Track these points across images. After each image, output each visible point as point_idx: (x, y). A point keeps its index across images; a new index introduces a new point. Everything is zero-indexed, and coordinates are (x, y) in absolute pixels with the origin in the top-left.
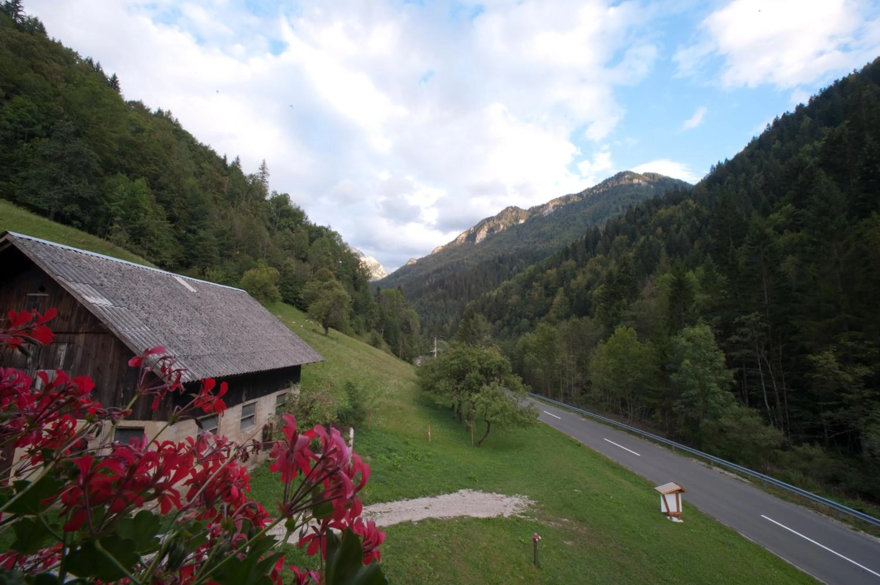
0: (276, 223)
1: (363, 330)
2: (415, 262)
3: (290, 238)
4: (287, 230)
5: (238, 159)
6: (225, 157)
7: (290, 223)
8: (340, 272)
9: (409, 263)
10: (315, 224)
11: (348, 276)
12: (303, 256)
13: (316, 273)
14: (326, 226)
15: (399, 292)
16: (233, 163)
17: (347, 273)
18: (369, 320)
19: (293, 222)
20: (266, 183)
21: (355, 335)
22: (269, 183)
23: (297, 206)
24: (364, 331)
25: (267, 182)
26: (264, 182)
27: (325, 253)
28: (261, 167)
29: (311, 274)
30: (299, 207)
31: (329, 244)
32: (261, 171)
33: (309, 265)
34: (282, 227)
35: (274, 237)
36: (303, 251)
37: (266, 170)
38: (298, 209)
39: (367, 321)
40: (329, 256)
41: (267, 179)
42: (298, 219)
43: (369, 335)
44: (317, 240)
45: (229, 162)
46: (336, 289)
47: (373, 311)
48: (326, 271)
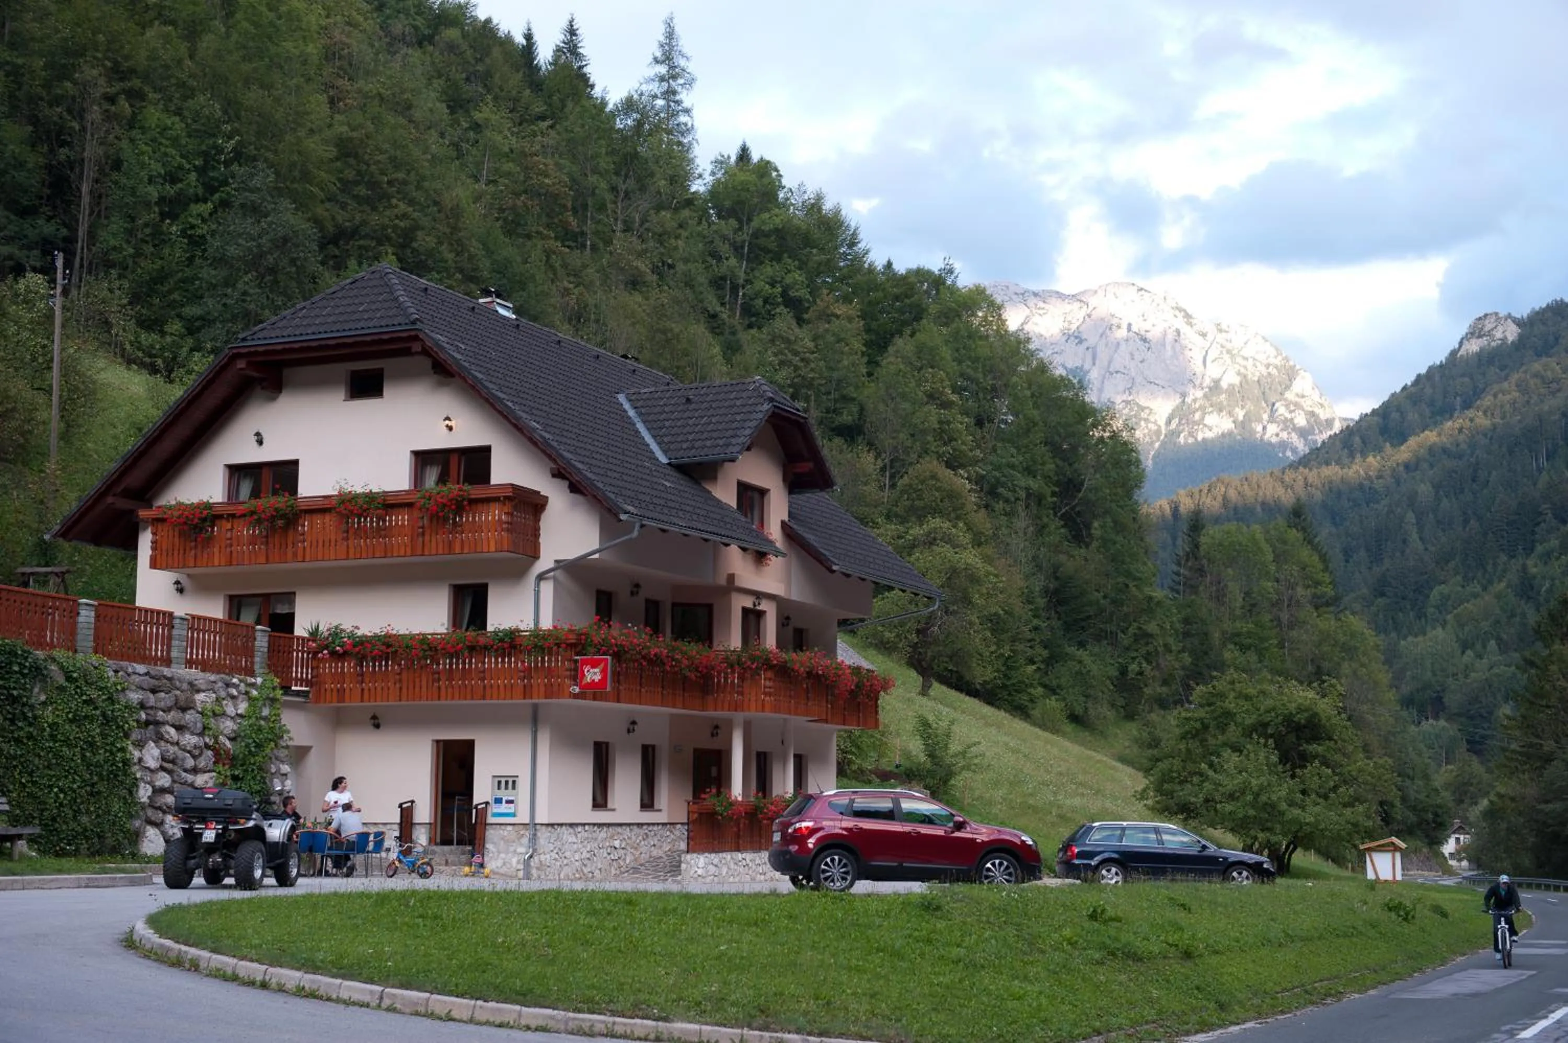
0: (735, 289)
1: (1103, 711)
2: (1512, 333)
3: (796, 353)
4: (784, 322)
5: (572, 31)
6: (529, 37)
7: (788, 280)
8: (998, 468)
9: (1474, 346)
10: (889, 265)
11: (1035, 484)
12: (846, 418)
13: (902, 482)
14: (935, 265)
15: (1294, 535)
16: (558, 50)
17: (1029, 471)
18: (1134, 667)
19: (798, 276)
20: (683, 118)
21: (1069, 728)
22: (695, 113)
23: (810, 194)
24: (1110, 714)
25: (687, 111)
26: (675, 114)
27: (932, 396)
28: (658, 54)
29: (882, 488)
30: (819, 198)
31: (946, 353)
32: (663, 69)
33: (871, 457)
34: (759, 302)
35: (737, 358)
36: (845, 399)
37: (682, 62)
38: (814, 207)
39: (1123, 671)
40: (946, 405)
41: (686, 98)
42: (817, 257)
43: (1133, 729)
44: (899, 342)
45: (544, 54)
46: (946, 550)
47: (1152, 627)
48: (934, 477)
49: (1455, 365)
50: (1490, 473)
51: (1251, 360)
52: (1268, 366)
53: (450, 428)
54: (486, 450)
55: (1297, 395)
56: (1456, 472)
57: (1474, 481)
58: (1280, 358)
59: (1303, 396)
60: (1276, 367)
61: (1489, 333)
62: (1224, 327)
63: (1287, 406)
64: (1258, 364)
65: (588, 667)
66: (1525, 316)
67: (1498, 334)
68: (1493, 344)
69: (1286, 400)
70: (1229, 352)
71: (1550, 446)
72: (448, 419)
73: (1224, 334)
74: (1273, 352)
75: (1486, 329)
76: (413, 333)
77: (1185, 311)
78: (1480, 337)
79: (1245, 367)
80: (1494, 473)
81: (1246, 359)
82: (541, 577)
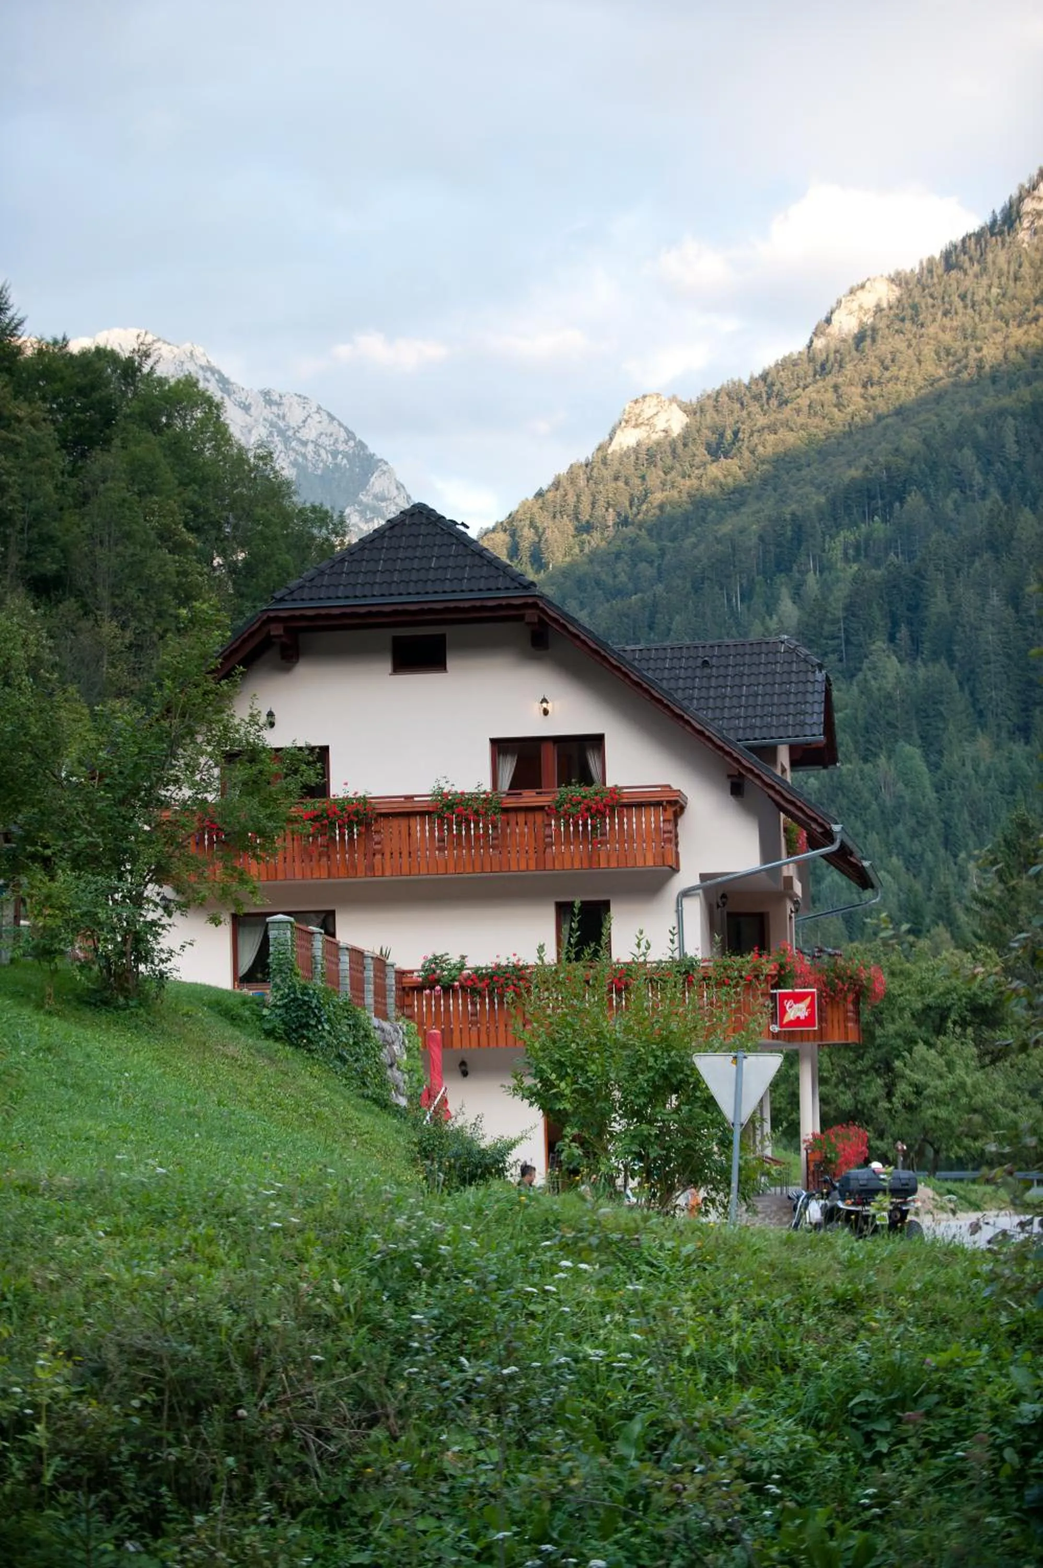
2: (677, 422)
9: (628, 439)
12: (49, 566)
27: (161, 537)
40: (180, 548)
49: (604, 462)
50: (671, 619)
51: (311, 447)
52: (335, 454)
53: (546, 712)
54: (597, 741)
55: (376, 497)
56: (627, 616)
57: (651, 628)
58: (352, 443)
59: (384, 499)
60: (346, 455)
61: (649, 423)
62: (276, 397)
63: (362, 513)
64: (322, 452)
65: (791, 1001)
66: (694, 400)
67: (660, 424)
68: (655, 437)
69: (360, 503)
70: (281, 433)
71: (744, 581)
72: (544, 700)
73: (275, 409)
74: (343, 435)
75: (646, 415)
76: (530, 600)
77: (219, 372)
78: (636, 426)
79: (304, 456)
80: (678, 618)
81: (304, 444)
82: (686, 894)
